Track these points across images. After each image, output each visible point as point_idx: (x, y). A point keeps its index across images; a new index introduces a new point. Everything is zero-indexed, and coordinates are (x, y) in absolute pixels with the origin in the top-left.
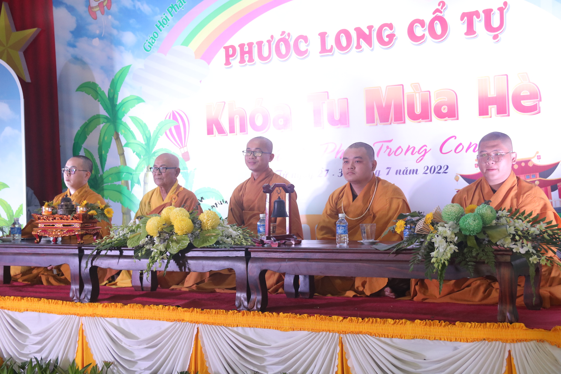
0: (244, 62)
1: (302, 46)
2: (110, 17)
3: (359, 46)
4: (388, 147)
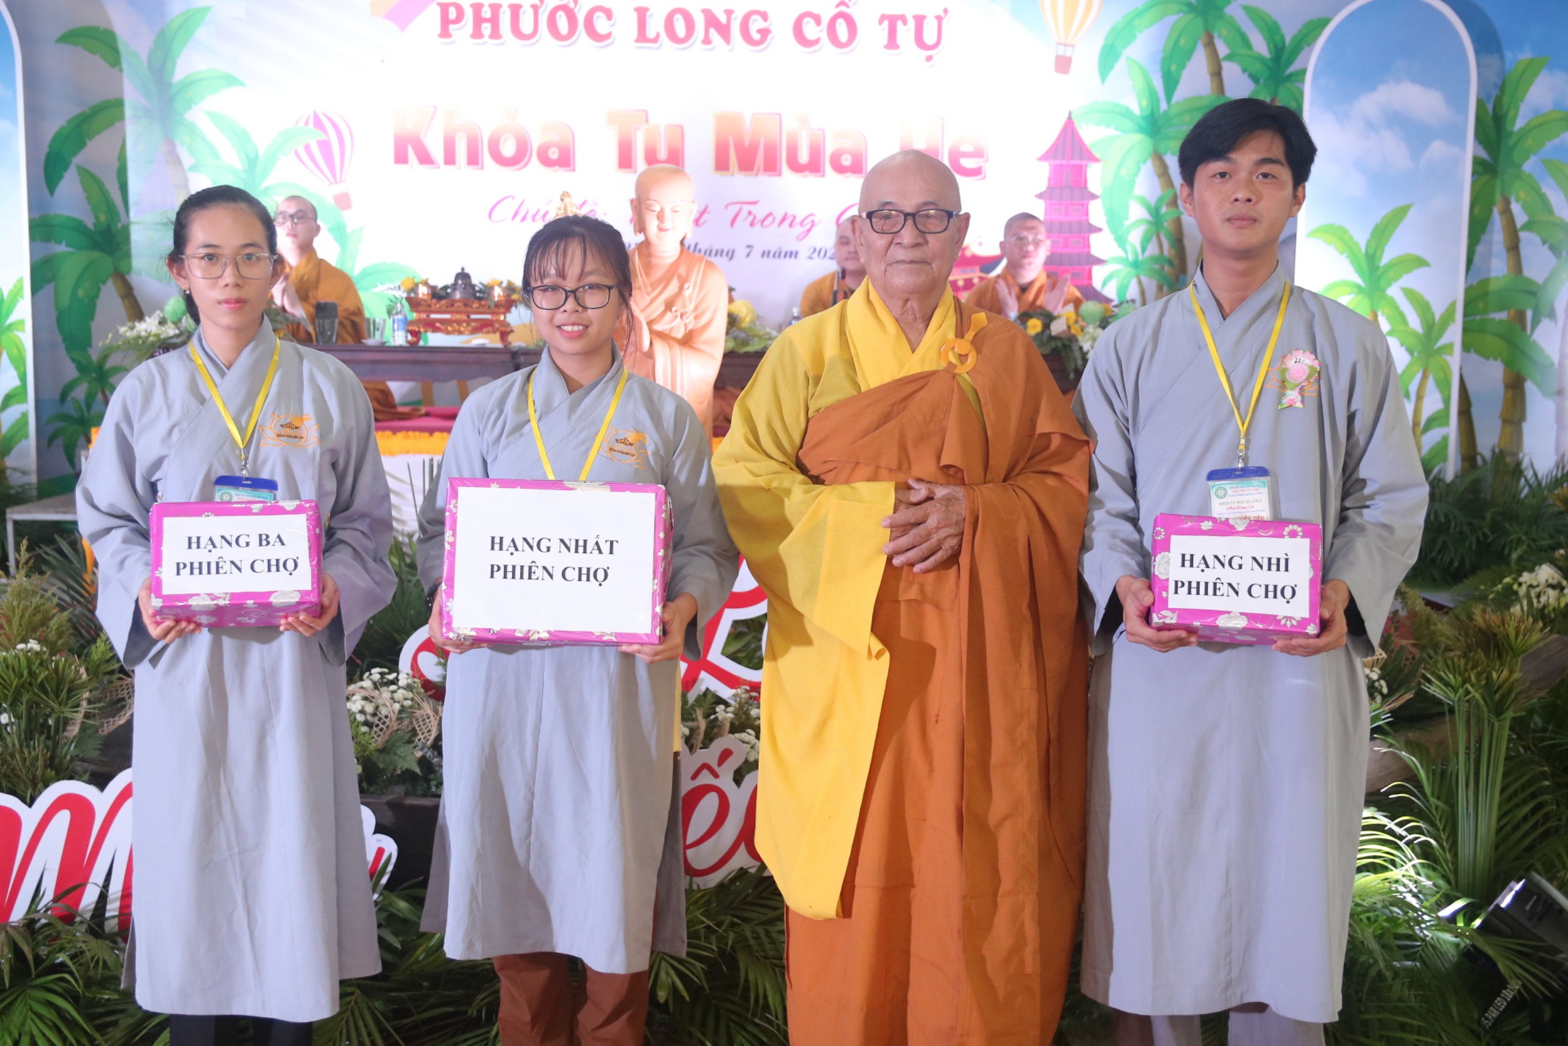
0: (481, 36)
1: (601, 24)
3: (707, 41)
4: (750, 213)
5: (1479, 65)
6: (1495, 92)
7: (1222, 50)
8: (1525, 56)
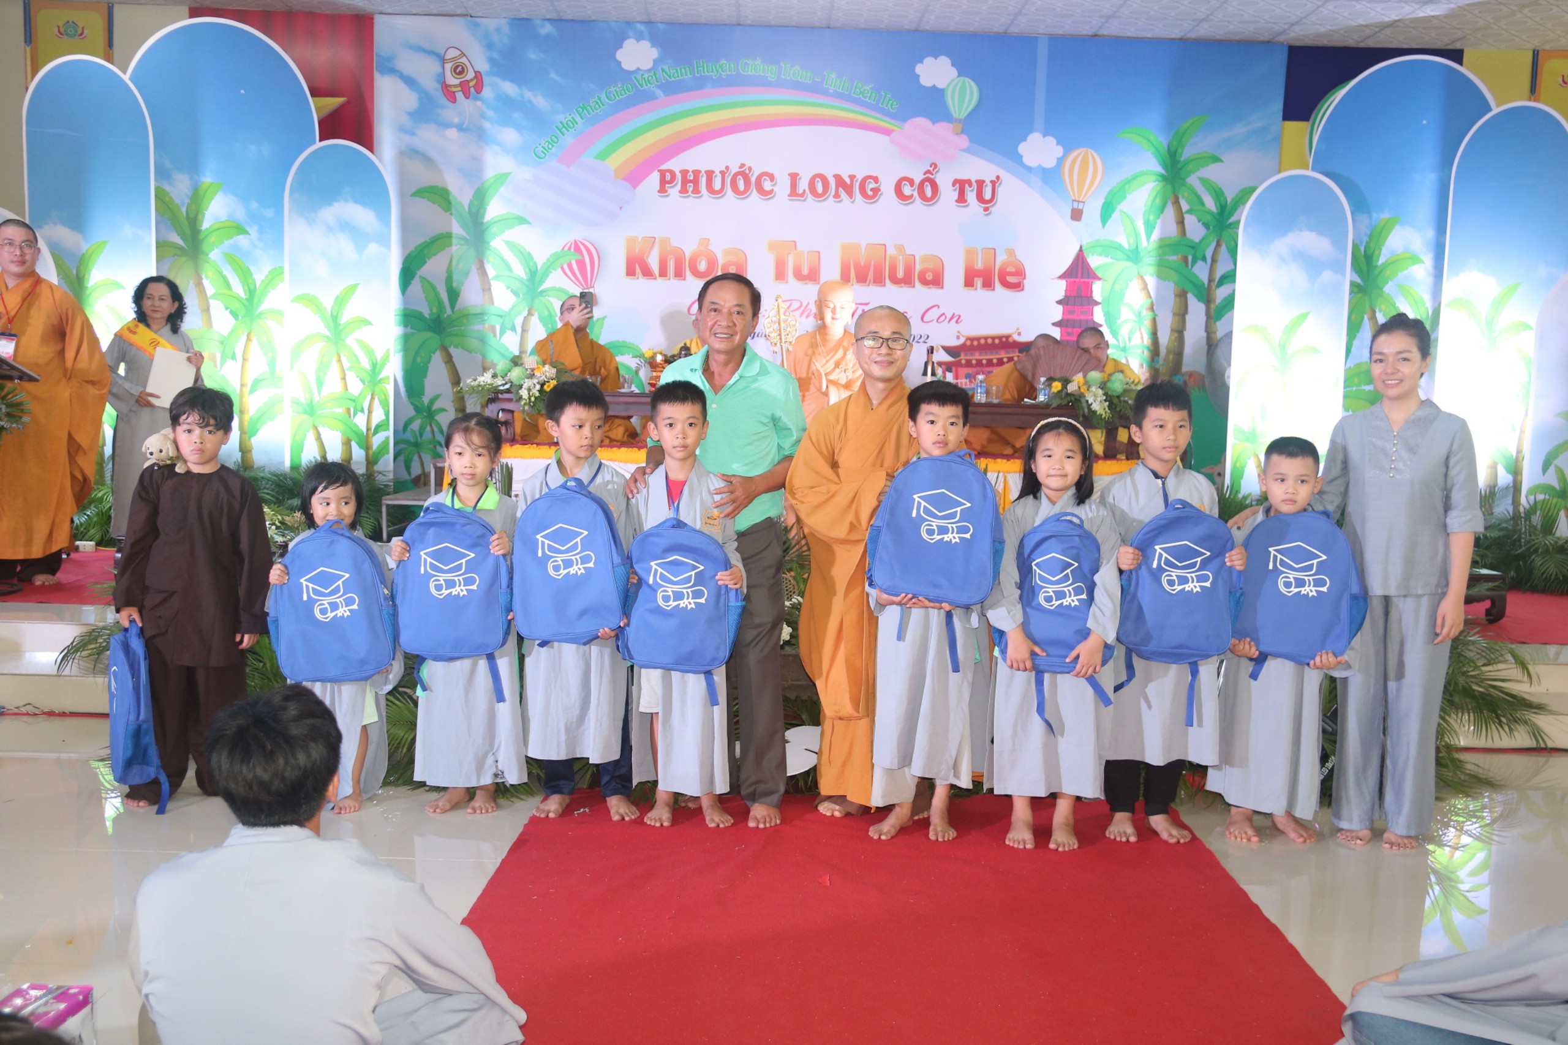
0: (687, 192)
1: (767, 185)
2: (479, 103)
5: (1354, 220)
6: (1366, 239)
7: (1185, 207)
8: (1385, 216)
